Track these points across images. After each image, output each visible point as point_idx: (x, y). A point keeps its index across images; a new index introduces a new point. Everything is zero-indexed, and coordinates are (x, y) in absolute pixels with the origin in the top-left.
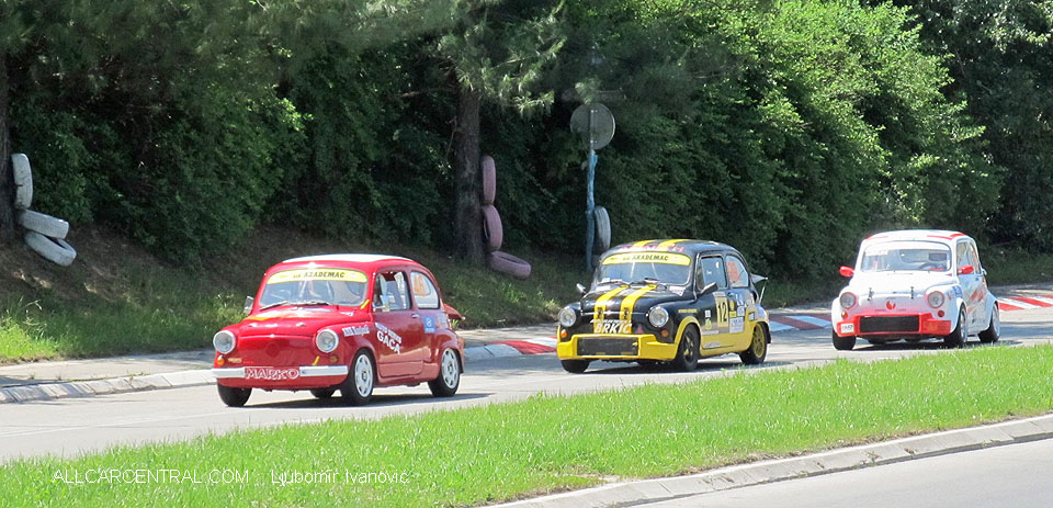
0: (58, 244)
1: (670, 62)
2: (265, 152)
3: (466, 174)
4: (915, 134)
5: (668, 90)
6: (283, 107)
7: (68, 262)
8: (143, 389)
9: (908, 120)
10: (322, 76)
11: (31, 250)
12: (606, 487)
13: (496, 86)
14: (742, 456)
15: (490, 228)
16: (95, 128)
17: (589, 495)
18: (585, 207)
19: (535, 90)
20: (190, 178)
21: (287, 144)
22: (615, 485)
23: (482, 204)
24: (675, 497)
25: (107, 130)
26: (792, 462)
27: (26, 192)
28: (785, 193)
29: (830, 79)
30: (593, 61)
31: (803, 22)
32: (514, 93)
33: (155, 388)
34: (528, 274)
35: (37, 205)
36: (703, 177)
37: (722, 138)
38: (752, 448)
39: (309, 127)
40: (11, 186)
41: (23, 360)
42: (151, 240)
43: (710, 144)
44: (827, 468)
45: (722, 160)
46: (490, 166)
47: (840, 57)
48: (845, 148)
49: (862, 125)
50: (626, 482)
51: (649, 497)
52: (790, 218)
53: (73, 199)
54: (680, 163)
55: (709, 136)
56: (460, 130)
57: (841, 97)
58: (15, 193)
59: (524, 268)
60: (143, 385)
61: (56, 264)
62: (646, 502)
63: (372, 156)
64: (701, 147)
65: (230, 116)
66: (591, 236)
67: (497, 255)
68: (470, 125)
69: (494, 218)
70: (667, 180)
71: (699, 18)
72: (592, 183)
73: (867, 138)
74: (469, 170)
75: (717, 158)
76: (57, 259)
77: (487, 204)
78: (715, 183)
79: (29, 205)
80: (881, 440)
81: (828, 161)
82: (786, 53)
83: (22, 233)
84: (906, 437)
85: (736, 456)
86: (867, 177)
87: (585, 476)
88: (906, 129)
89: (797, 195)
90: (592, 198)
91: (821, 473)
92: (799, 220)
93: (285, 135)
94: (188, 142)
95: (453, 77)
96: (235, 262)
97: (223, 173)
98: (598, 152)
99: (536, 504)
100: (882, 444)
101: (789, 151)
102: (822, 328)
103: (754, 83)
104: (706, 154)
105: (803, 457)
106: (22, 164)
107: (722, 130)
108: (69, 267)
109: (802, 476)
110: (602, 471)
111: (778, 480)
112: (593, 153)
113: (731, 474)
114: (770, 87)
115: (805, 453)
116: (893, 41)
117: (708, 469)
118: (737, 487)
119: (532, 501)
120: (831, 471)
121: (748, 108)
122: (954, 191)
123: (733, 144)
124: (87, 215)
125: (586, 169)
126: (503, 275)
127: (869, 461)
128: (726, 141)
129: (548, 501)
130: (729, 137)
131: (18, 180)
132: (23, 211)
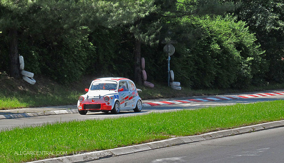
0: (31, 79)
1: (188, 33)
2: (85, 56)
3: (137, 62)
4: (248, 53)
5: (188, 40)
6: (90, 45)
7: (33, 84)
8: (48, 115)
9: (247, 49)
10: (100, 37)
11: (24, 80)
12: (172, 139)
13: (144, 39)
14: (214, 129)
15: (144, 75)
16: (42, 50)
17: (166, 142)
18: (167, 70)
19: (154, 40)
20: (66, 62)
21: (91, 54)
22: (174, 138)
23: (141, 69)
24: (194, 142)
25: (44, 50)
26: (229, 131)
27: (22, 66)
28: (217, 67)
29: (227, 39)
30: (169, 33)
31: (221, 26)
32: (149, 41)
33: (51, 115)
34: (153, 87)
35: (26, 69)
36: (197, 63)
37: (201, 54)
38: (217, 127)
39: (97, 49)
40: (19, 64)
41: (17, 108)
42: (56, 78)
43: (198, 55)
44: (240, 133)
45: (201, 59)
46: (143, 60)
47: (230, 34)
48: (231, 56)
49: (236, 50)
50: (178, 137)
51: (185, 142)
52: (218, 73)
53: (36, 68)
54: (191, 60)
55: (198, 53)
56: (136, 51)
57: (230, 44)
58: (20, 66)
59: (152, 85)
60: (48, 114)
61: (31, 84)
62: (185, 143)
63: (113, 57)
64: (196, 56)
65: (76, 47)
66: (169, 78)
67: (145, 82)
68: (138, 50)
69: (144, 72)
70: (187, 64)
71: (195, 24)
72: (169, 64)
73: (237, 54)
74: (138, 61)
75: (200, 58)
76: (31, 83)
77: (143, 69)
78: (200, 65)
79: (23, 69)
80: (255, 124)
81: (227, 59)
82: (217, 33)
83: (22, 76)
84: (262, 123)
85: (212, 129)
86: (237, 64)
87: (165, 136)
88: (246, 51)
89: (220, 67)
90: (169, 68)
91: (238, 134)
92: (220, 74)
93: (91, 51)
94: (65, 53)
95: (134, 37)
96: (78, 84)
97: (75, 61)
98: (170, 56)
99: (148, 144)
100: (255, 125)
101: (218, 57)
102: (227, 100)
103: (209, 40)
104: (197, 57)
105: (232, 129)
106: (22, 58)
107: (201, 52)
108: (34, 85)
109: (233, 135)
110: (170, 134)
111: (226, 136)
112: (169, 57)
113: (211, 134)
114: (213, 41)
115: (233, 128)
116: (242, 30)
117: (204, 133)
118: (213, 139)
119: (147, 144)
120: (241, 134)
121: (208, 46)
122: (258, 67)
123: (204, 55)
124: (40, 72)
125: (168, 61)
126: (147, 87)
127: (252, 130)
128: (202, 55)
129: (153, 144)
130: (203, 53)
131: (20, 62)
132: (22, 71)
